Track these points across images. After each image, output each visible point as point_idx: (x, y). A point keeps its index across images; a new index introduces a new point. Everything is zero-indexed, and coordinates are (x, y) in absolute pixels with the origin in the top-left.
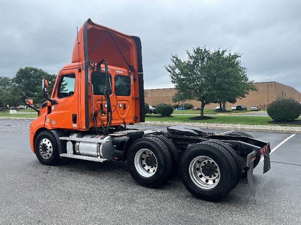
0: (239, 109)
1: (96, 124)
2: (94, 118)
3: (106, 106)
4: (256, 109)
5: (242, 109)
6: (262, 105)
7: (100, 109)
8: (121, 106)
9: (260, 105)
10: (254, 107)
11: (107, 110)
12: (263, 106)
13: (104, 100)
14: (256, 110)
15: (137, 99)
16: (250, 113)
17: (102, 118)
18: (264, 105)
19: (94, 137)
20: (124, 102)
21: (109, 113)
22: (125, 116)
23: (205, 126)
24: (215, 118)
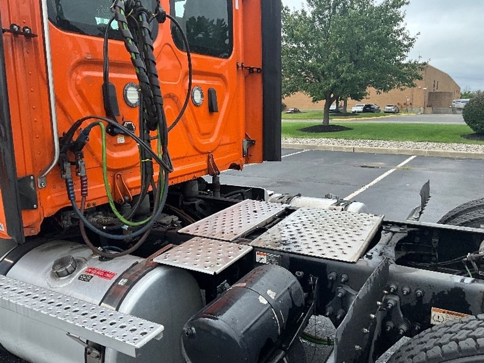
0: (368, 109)
1: (84, 195)
2: (67, 166)
3: (133, 96)
4: (393, 110)
5: (372, 110)
6: (402, 103)
7: (99, 110)
8: (197, 97)
9: (399, 104)
10: (390, 108)
11: (142, 119)
12: (403, 106)
13: (120, 66)
14: (393, 113)
15: (251, 70)
16: (387, 117)
17: (116, 155)
18: (405, 104)
19: (69, 273)
20: (210, 83)
21: (154, 133)
22: (211, 140)
23: (350, 146)
24: (352, 129)
